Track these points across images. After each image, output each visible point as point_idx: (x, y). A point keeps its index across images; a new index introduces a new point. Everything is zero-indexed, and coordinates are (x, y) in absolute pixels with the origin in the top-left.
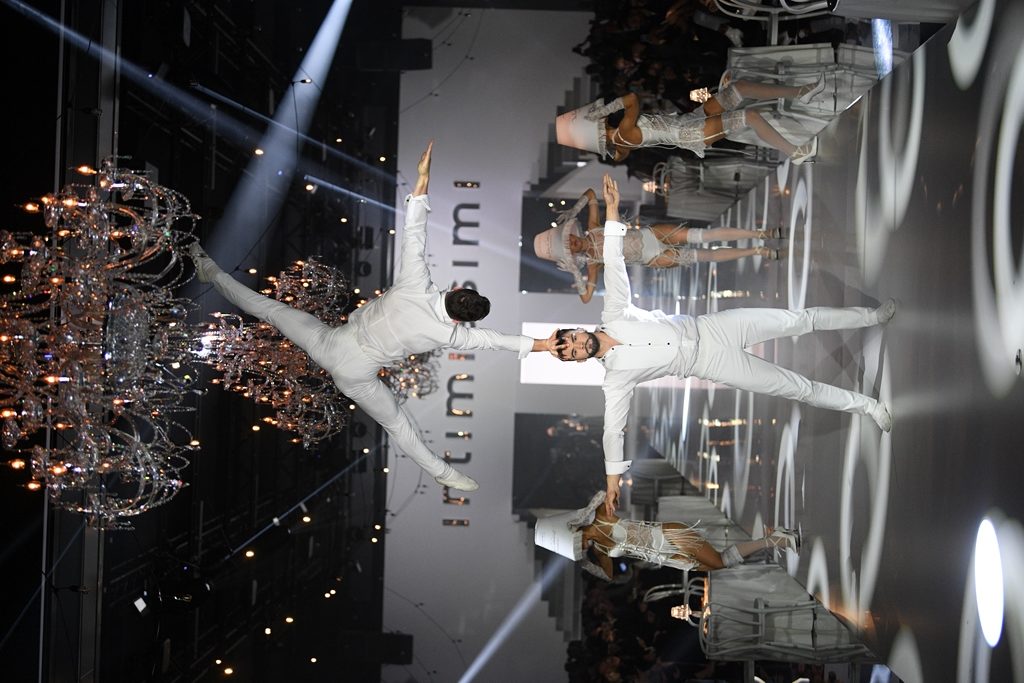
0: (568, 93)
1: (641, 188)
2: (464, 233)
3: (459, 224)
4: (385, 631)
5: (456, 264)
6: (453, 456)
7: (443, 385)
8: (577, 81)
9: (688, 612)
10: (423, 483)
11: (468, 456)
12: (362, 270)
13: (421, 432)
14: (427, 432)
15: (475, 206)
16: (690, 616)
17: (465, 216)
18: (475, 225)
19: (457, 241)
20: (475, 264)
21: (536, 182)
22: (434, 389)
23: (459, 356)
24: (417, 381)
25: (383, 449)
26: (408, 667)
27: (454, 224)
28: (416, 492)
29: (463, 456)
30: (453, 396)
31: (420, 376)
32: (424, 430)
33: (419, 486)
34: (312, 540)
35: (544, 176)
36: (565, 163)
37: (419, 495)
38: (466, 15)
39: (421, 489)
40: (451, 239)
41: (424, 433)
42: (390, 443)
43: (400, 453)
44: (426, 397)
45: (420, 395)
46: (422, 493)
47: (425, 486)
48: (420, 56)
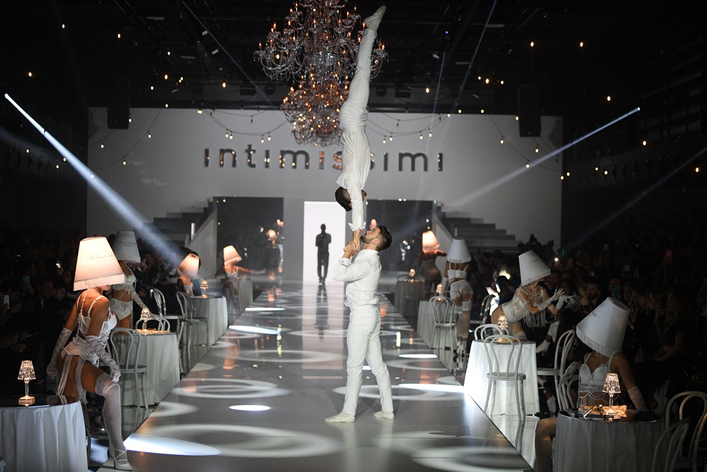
0: (504, 231)
2: (407, 160)
3: (413, 157)
4: (131, 109)
5: (386, 156)
7: (302, 148)
8: (513, 237)
9: (146, 320)
11: (253, 166)
12: (381, 90)
13: (269, 133)
15: (426, 169)
16: (143, 321)
17: (420, 160)
18: (413, 169)
19: (401, 156)
20: (386, 169)
21: (444, 210)
22: (298, 141)
23: (322, 158)
24: (303, 130)
25: (257, 106)
26: (106, 126)
27: (413, 153)
28: (227, 130)
29: (253, 162)
30: (295, 155)
31: (307, 132)
33: (231, 132)
34: (193, 58)
35: (447, 216)
36: (456, 230)
37: (226, 132)
38: (557, 160)
39: (229, 134)
40: (403, 152)
42: (261, 111)
43: (253, 118)
44: (293, 136)
45: (294, 132)
48: (529, 129)
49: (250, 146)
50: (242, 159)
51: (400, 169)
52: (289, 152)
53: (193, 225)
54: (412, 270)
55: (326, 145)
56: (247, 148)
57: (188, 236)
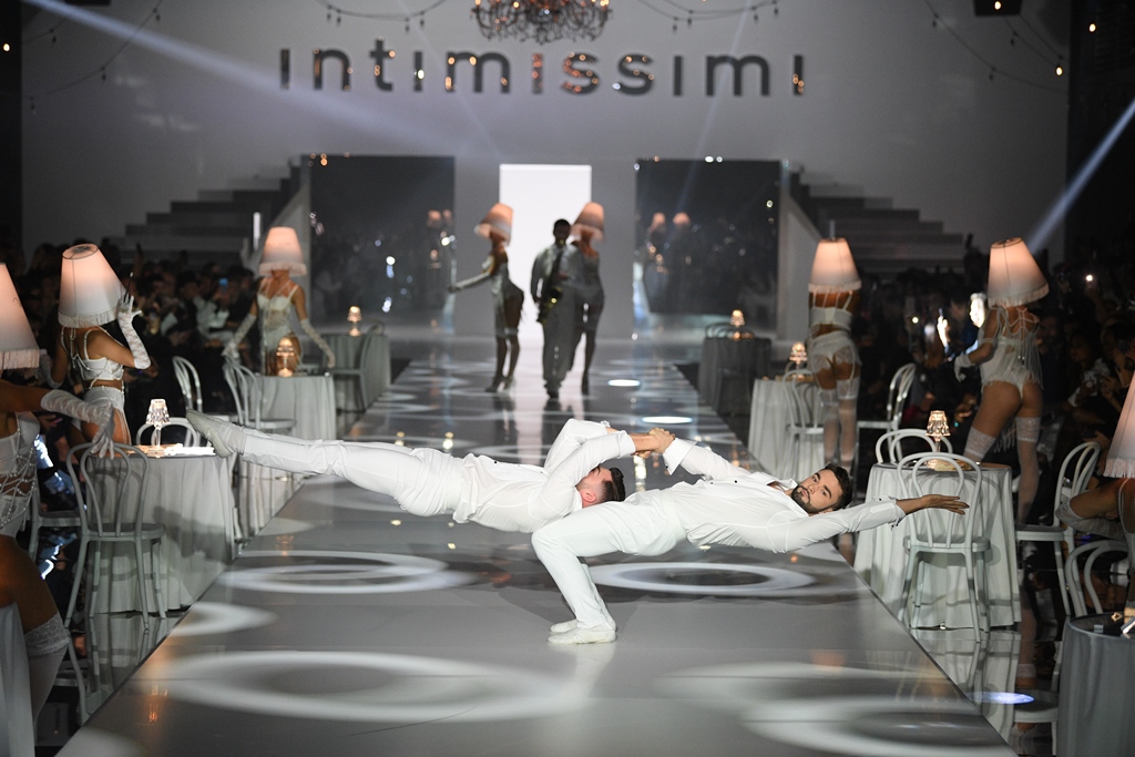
0: (939, 225)
1: (797, 340)
2: (725, 73)
3: (738, 65)
5: (678, 61)
6: (386, 62)
7: (495, 46)
8: (954, 238)
9: (159, 425)
10: (343, 16)
11: (387, 87)
13: (422, 13)
14: (422, 23)
15: (765, 90)
16: (152, 428)
17: (752, 73)
18: (738, 90)
19: (712, 63)
20: (678, 90)
21: (804, 180)
22: (487, 32)
23: (538, 70)
24: (497, 7)
27: (739, 56)
28: (330, 7)
29: (387, 79)
30: (479, 62)
31: (505, 10)
32: (425, 17)
33: (339, 11)
35: (813, 193)
36: (833, 224)
37: (326, 11)
39: (335, 15)
40: (717, 53)
41: (419, 18)
44: (475, 22)
45: (477, 10)
46: (329, 17)
47: (339, 20)
49: (379, 44)
50: (362, 69)
51: (710, 90)
52: (467, 56)
53: (257, 218)
54: (737, 313)
55: (546, 40)
56: (373, 47)
57: (246, 242)
